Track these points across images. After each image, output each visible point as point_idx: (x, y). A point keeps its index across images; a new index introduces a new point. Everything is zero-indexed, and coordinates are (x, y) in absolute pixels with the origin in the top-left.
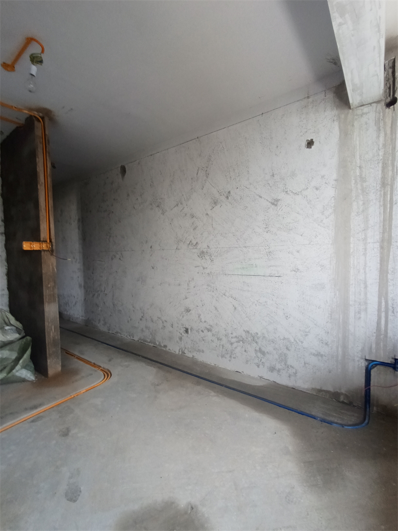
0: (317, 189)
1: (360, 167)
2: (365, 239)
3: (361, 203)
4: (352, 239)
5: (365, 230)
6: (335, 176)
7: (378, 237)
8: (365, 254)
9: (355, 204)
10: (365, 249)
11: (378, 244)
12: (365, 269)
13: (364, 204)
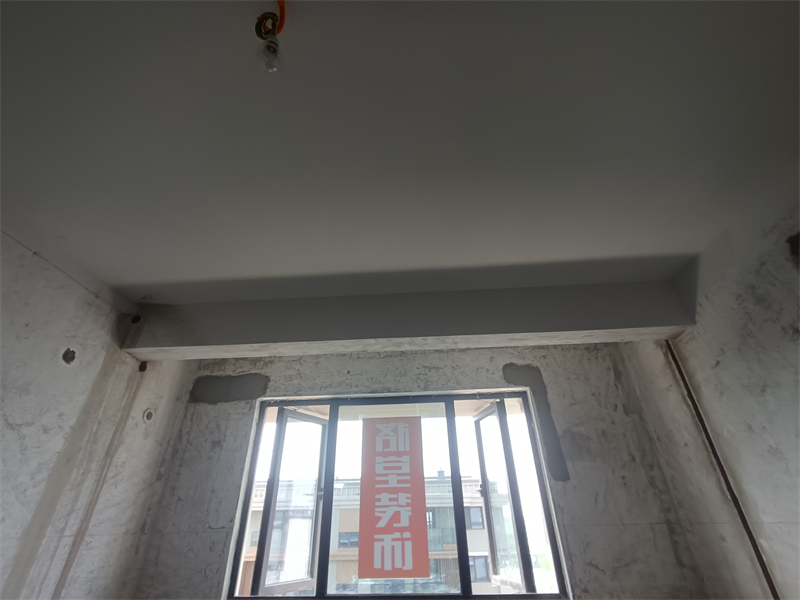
0: (45, 431)
1: (100, 423)
2: (63, 530)
3: (82, 471)
4: (49, 529)
5: (69, 515)
6: (72, 422)
7: (76, 528)
8: (53, 557)
9: (75, 471)
10: (57, 548)
11: (72, 538)
12: (42, 583)
13: (83, 474)
